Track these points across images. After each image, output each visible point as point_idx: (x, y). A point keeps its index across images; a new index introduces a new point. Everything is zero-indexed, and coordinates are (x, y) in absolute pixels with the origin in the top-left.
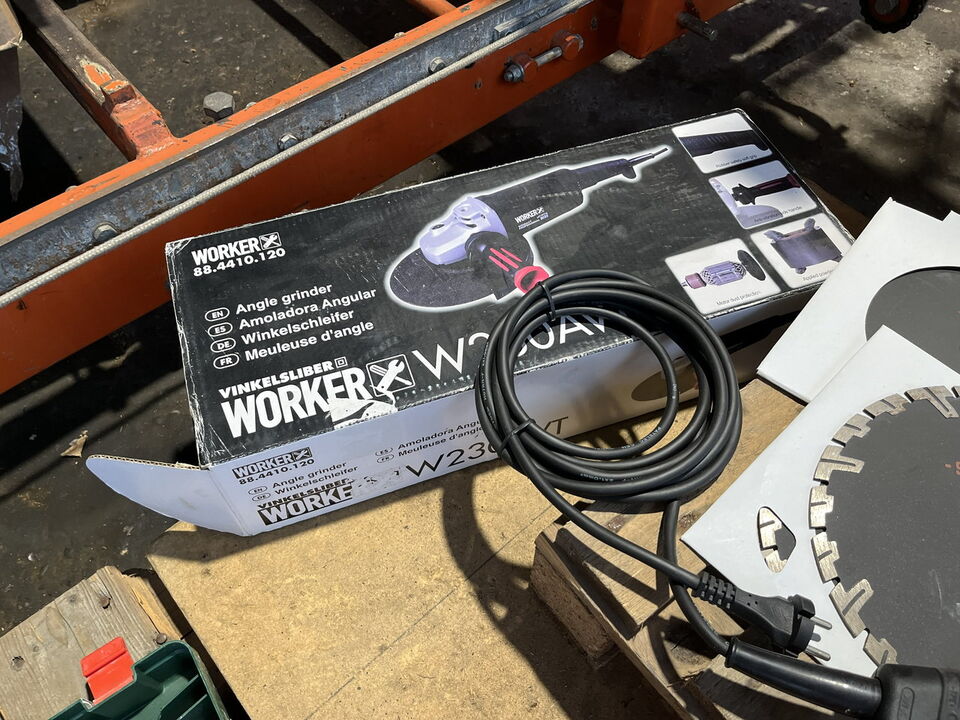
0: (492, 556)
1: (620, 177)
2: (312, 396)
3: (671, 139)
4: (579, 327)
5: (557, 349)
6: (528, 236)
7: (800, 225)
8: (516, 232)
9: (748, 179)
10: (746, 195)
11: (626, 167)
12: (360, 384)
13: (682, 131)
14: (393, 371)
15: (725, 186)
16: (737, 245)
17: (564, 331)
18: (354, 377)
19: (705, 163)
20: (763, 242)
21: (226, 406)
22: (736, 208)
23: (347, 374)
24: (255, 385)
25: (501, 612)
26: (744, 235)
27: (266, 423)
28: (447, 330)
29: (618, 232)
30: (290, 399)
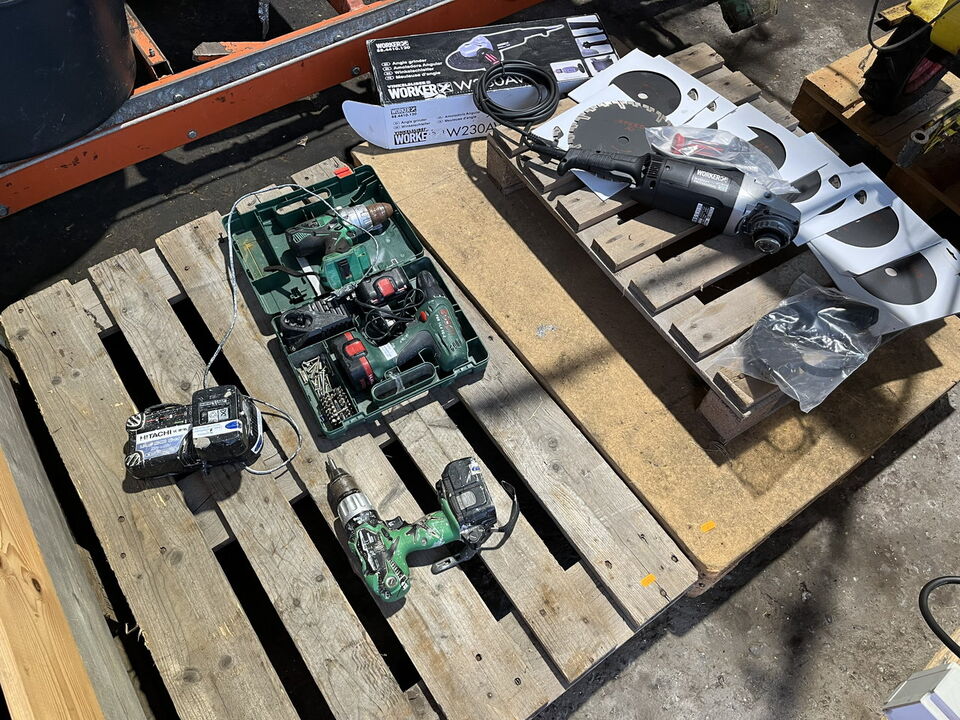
0: (475, 164)
1: (541, 35)
2: (418, 90)
3: (565, 23)
4: (513, 80)
5: (505, 86)
6: (501, 51)
7: (605, 57)
8: (496, 49)
9: (590, 40)
10: (587, 45)
11: (544, 32)
12: (434, 89)
13: (570, 20)
14: (446, 86)
15: (580, 42)
16: (579, 61)
17: (508, 81)
18: (433, 87)
19: (575, 33)
20: (589, 62)
21: (389, 90)
22: (582, 49)
23: (430, 86)
24: (399, 85)
25: (475, 179)
26: (582, 59)
27: (403, 96)
28: (466, 77)
29: (535, 53)
30: (410, 90)
